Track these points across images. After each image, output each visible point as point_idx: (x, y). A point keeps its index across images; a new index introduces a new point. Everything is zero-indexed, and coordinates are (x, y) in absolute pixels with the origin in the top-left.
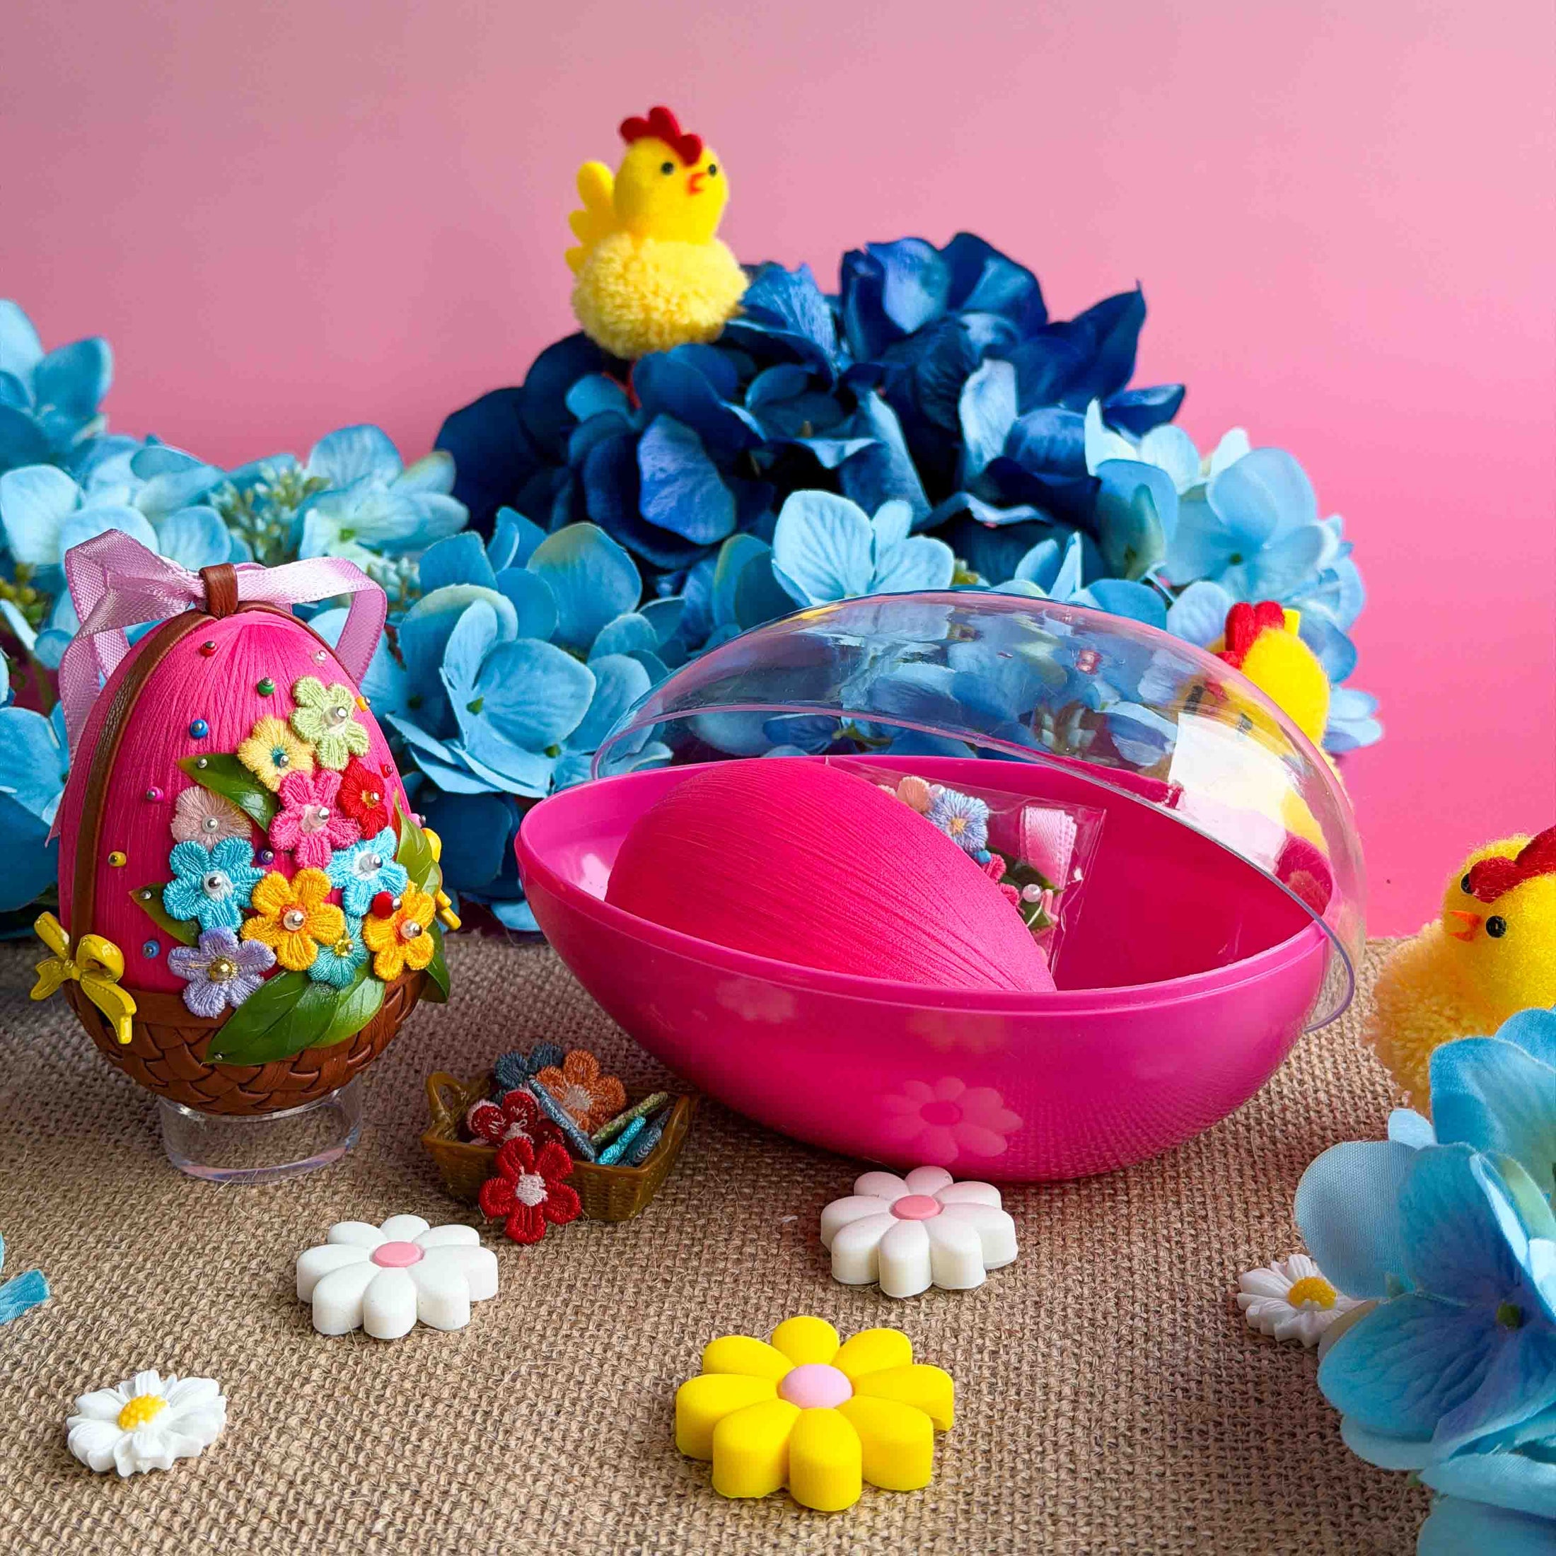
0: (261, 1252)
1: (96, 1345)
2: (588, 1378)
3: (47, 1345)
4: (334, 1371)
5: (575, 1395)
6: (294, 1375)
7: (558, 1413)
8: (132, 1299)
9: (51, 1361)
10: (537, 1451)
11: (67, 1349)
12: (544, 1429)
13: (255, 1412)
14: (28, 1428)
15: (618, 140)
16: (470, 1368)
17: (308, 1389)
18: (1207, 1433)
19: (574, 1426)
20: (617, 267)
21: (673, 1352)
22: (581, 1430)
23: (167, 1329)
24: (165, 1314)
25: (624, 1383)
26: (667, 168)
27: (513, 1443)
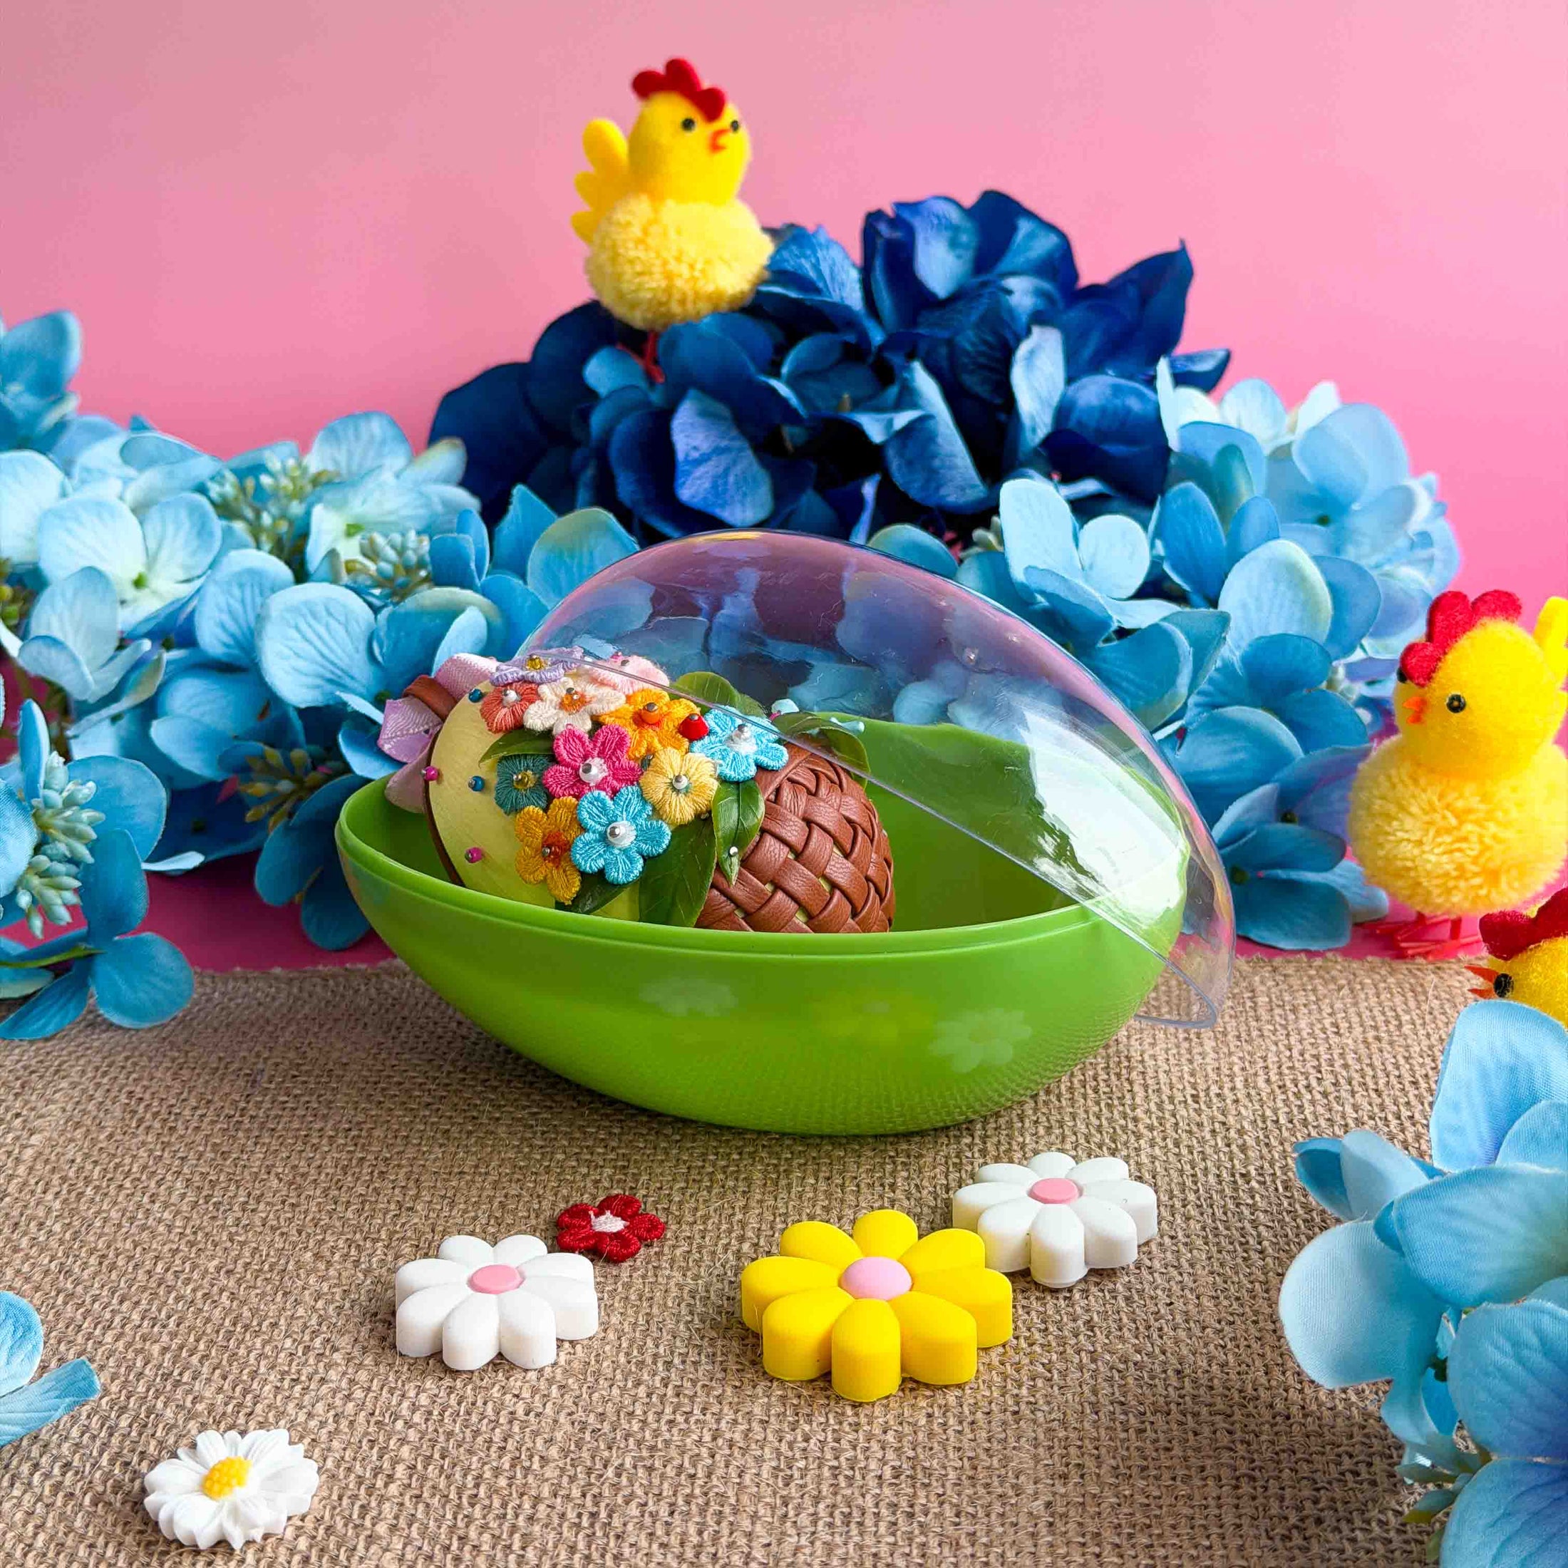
0: (325, 1329)
1: (153, 1443)
2: (700, 1471)
3: (98, 1443)
4: (419, 1467)
5: (688, 1491)
6: (377, 1471)
7: (672, 1514)
8: (187, 1387)
9: (104, 1461)
10: (655, 1560)
11: (122, 1448)
12: (659, 1533)
13: (338, 1518)
14: (87, 1542)
15: (631, 97)
16: (568, 1460)
17: (393, 1489)
18: (1387, 1523)
19: (692, 1530)
20: (636, 231)
21: (789, 1437)
22: (700, 1533)
23: (230, 1420)
24: (226, 1404)
25: (740, 1476)
26: (688, 124)
27: (627, 1551)
